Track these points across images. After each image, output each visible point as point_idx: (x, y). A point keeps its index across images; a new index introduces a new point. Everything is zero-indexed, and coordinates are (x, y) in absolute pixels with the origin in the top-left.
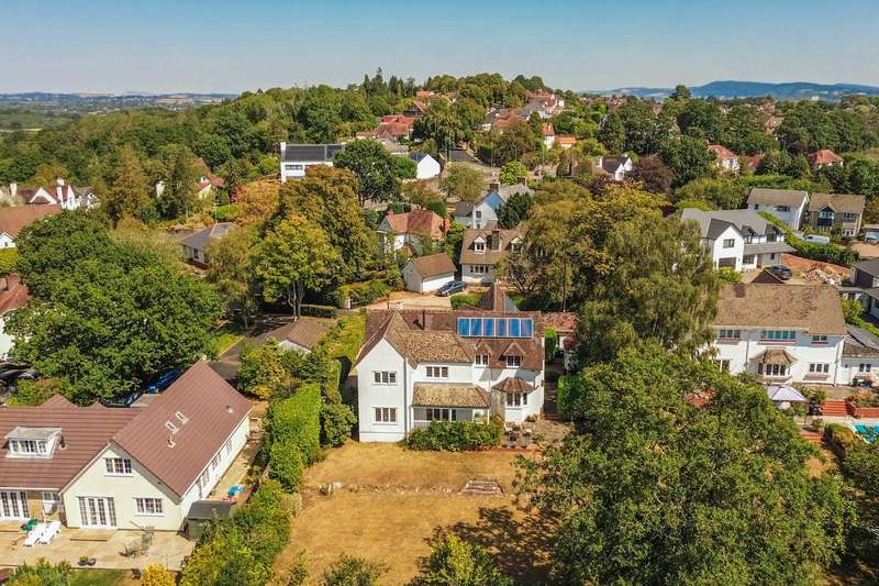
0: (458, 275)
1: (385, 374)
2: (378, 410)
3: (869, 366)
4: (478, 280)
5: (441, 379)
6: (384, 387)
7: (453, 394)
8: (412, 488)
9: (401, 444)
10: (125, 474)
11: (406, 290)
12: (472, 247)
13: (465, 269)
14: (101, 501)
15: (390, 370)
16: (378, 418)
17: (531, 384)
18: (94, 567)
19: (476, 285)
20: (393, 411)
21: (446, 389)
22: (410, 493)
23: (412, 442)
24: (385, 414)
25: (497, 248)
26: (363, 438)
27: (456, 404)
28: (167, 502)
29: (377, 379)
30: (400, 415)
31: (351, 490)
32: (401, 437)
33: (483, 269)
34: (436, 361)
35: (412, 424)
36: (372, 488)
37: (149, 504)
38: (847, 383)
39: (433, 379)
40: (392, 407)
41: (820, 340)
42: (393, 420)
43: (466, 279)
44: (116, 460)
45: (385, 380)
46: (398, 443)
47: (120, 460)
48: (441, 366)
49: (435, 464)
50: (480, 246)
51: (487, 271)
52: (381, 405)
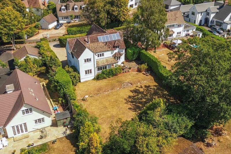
0: (58, 21)
1: (88, 59)
2: (86, 71)
3: (188, 30)
4: (65, 22)
5: (102, 57)
6: (88, 64)
7: (107, 61)
8: (108, 91)
9: (94, 79)
10: (30, 113)
11: (41, 29)
12: (60, 10)
13: (60, 18)
14: (21, 126)
15: (89, 58)
16: (86, 73)
17: (122, 53)
18: (34, 146)
19: (65, 24)
20: (91, 70)
21: (105, 60)
22: (108, 92)
23: (98, 78)
24: (88, 72)
25: (69, 10)
26: (82, 81)
27: (109, 63)
28: (46, 118)
29: (85, 62)
30: (93, 71)
31: (91, 97)
32: (93, 77)
33: (66, 18)
34: (100, 52)
35: (97, 72)
36: (97, 94)
37: (40, 121)
38: (184, 36)
39: (100, 58)
40: (90, 69)
41: (179, 26)
42: (91, 73)
43: (61, 22)
44: (26, 110)
45: (88, 61)
46: (93, 79)
47: (28, 109)
48: (102, 53)
49: (109, 82)
50: (64, 10)
51: (68, 18)
52: (87, 69)
